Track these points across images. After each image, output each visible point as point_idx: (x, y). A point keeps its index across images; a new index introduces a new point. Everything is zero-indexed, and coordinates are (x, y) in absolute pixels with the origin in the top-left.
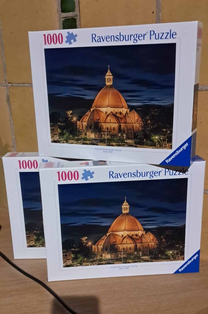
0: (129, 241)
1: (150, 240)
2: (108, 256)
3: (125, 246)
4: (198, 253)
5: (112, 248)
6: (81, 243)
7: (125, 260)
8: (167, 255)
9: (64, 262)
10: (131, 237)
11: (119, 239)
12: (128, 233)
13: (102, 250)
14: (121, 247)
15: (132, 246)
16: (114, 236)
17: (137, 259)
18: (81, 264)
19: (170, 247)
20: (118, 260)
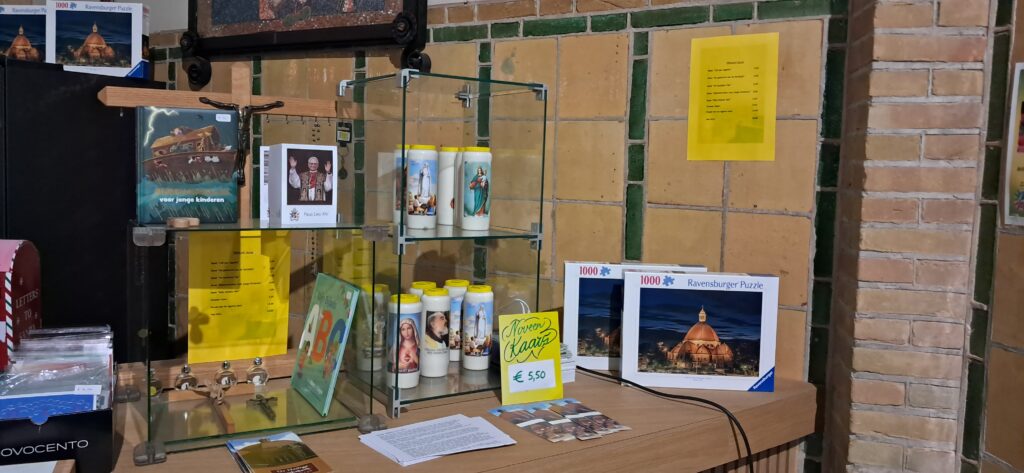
0: (705, 351)
1: (725, 352)
2: (683, 365)
3: (700, 356)
4: (773, 370)
5: (687, 357)
6: (657, 348)
7: (699, 371)
8: (741, 370)
9: (639, 366)
10: (706, 347)
11: (695, 347)
12: (704, 342)
13: (677, 358)
14: (696, 356)
15: (707, 356)
16: (690, 344)
17: (712, 372)
18: (655, 371)
19: (745, 361)
20: (692, 370)
